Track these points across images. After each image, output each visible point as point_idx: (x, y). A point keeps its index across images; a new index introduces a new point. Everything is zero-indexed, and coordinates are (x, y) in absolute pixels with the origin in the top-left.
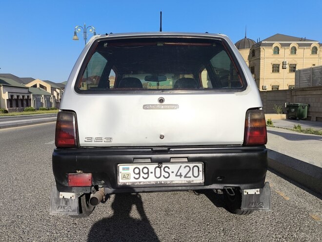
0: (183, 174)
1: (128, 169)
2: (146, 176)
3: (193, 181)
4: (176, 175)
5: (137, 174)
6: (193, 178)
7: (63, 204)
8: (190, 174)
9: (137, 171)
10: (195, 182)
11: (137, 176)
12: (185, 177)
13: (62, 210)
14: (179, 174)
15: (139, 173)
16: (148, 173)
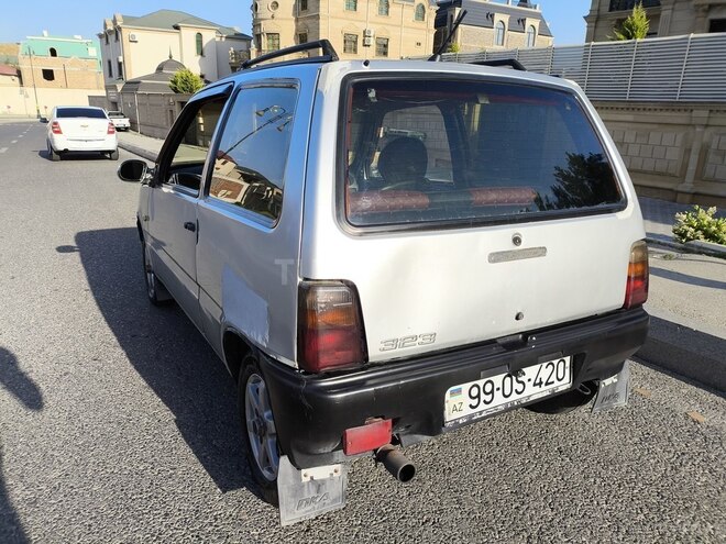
0: (544, 381)
1: (459, 391)
2: (488, 398)
3: (557, 387)
4: (535, 385)
5: (474, 398)
6: (557, 383)
7: (310, 493)
8: (553, 378)
9: (475, 392)
10: (560, 389)
11: (475, 402)
12: (547, 384)
13: (309, 508)
14: (538, 381)
15: (478, 396)
16: (492, 392)
